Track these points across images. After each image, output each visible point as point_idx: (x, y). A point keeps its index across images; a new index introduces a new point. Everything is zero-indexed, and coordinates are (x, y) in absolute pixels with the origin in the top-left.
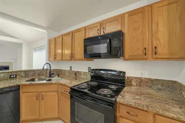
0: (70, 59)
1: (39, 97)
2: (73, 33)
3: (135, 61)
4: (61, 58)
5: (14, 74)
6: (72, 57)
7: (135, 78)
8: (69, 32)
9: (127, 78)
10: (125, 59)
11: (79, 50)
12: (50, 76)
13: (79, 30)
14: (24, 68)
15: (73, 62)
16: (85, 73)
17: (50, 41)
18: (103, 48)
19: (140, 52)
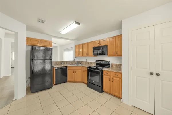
0: (86, 55)
1: (74, 72)
2: (87, 43)
3: (112, 57)
4: (82, 55)
5: (63, 62)
6: (88, 55)
7: (115, 64)
8: (86, 43)
9: (112, 64)
10: (108, 56)
11: (91, 52)
12: (77, 64)
13: (90, 43)
14: (58, 60)
15: (88, 57)
16: (93, 62)
17: (76, 46)
18: (100, 51)
19: (113, 54)
